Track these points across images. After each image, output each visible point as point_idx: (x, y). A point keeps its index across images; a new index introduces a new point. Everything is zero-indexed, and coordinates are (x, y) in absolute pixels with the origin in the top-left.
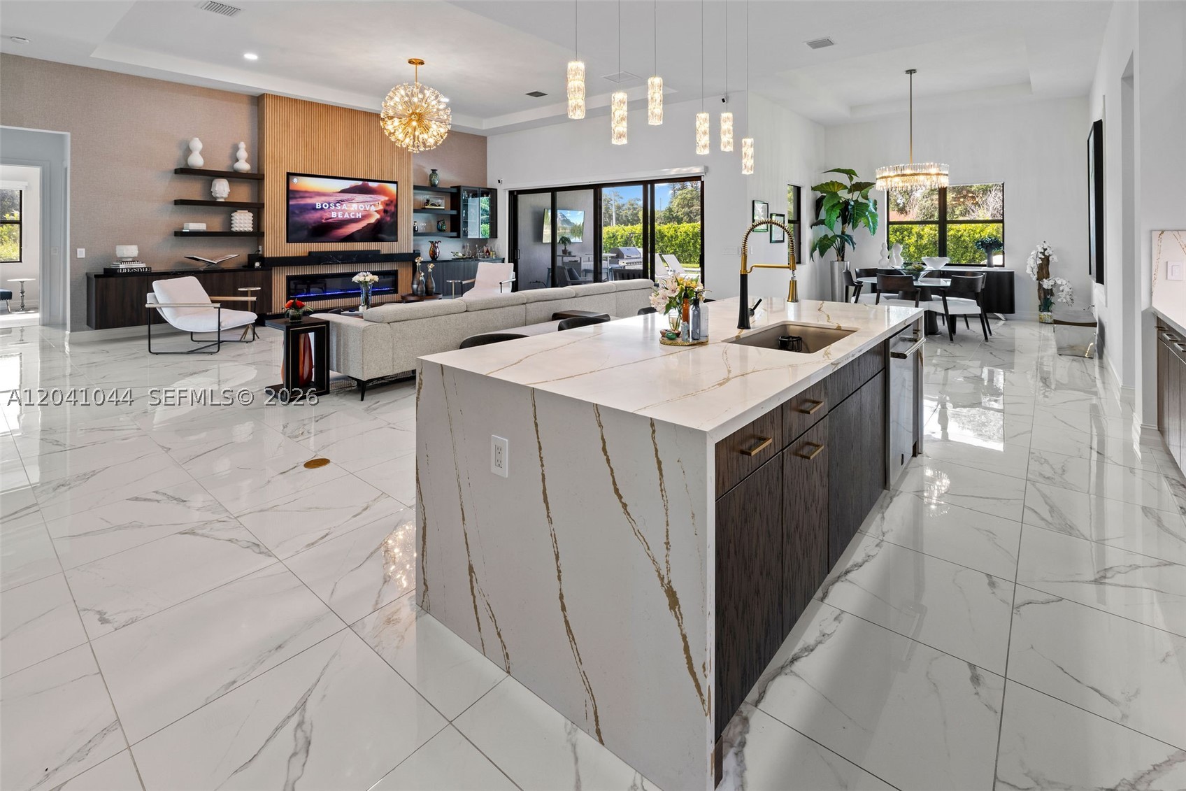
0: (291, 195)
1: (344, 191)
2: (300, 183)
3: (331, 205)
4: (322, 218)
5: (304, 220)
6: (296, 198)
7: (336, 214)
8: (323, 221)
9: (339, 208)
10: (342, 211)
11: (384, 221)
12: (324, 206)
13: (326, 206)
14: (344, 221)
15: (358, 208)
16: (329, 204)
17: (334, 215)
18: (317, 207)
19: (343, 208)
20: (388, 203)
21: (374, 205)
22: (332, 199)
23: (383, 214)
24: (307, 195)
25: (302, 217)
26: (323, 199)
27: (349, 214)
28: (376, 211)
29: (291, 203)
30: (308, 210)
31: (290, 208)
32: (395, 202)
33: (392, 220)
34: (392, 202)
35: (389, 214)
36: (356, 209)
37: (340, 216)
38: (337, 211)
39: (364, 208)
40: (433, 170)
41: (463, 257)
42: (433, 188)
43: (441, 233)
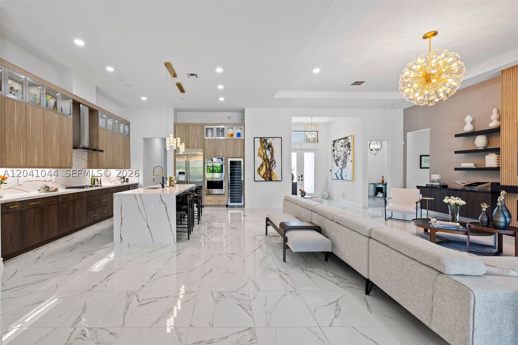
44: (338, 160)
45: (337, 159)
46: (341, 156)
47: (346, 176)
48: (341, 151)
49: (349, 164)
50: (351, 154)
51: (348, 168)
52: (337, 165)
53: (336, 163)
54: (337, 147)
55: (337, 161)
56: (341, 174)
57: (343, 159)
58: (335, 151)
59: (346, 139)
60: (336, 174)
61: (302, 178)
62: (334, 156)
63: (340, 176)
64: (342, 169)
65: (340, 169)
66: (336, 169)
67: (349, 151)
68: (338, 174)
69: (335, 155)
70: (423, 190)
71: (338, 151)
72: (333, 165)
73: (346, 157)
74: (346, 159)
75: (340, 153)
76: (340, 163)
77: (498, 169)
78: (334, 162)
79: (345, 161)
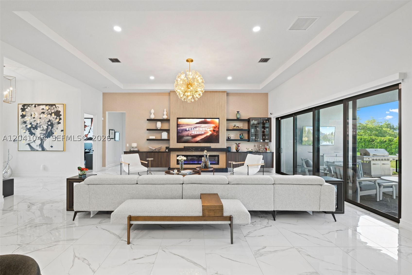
0: (178, 126)
1: (198, 123)
2: (181, 121)
3: (192, 129)
4: (189, 134)
5: (182, 135)
6: (180, 127)
7: (194, 132)
10: (196, 131)
11: (213, 135)
12: (189, 130)
13: (190, 129)
14: (197, 135)
16: (191, 128)
17: (193, 133)
18: (187, 130)
19: (197, 130)
20: (215, 127)
21: (209, 128)
22: (192, 127)
23: (213, 132)
24: (183, 125)
25: (182, 134)
26: (189, 126)
27: (199, 132)
28: (210, 131)
29: (178, 129)
30: (184, 131)
31: (178, 130)
32: (218, 126)
33: (217, 134)
34: (217, 126)
35: (215, 132)
36: (202, 130)
37: (196, 133)
38: (195, 131)
39: (205, 129)
40: (237, 112)
41: (252, 151)
42: (238, 120)
43: (242, 139)
44: (36, 128)
45: (32, 127)
46: (41, 124)
52: (32, 134)
55: (31, 130)
56: (41, 145)
57: (45, 127)
63: (38, 147)
71: (34, 118)
73: (52, 125)
75: (39, 120)
76: (38, 132)
77: (168, 140)
78: (25, 131)
79: (49, 131)
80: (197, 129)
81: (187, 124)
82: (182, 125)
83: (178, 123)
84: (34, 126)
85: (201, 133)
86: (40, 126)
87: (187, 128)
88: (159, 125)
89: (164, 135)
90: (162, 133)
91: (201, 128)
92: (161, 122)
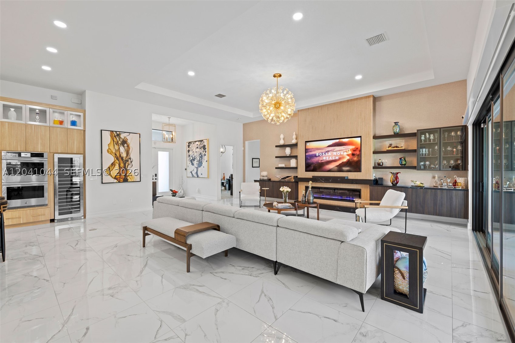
0: (306, 151)
1: (329, 146)
2: (311, 145)
3: (323, 154)
4: (319, 160)
5: (311, 162)
6: (308, 152)
7: (325, 158)
8: (320, 162)
9: (327, 154)
10: (328, 156)
11: (352, 160)
12: (320, 155)
13: (321, 154)
14: (329, 161)
15: (337, 154)
16: (322, 153)
17: (324, 158)
18: (317, 155)
20: (355, 149)
21: (346, 151)
22: (324, 151)
23: (352, 156)
24: (312, 150)
25: (311, 160)
26: (320, 151)
27: (332, 157)
28: (347, 155)
29: (306, 154)
30: (313, 157)
31: (306, 157)
32: (359, 148)
33: (358, 159)
34: (357, 148)
35: (355, 156)
36: (336, 154)
37: (328, 159)
38: (326, 156)
39: (341, 153)
40: (395, 123)
41: (421, 185)
42: (396, 135)
43: (403, 166)
44: (194, 160)
45: (192, 159)
47: (202, 174)
48: (196, 152)
49: (204, 164)
50: (206, 155)
51: (204, 167)
52: (193, 164)
53: (192, 162)
54: (193, 148)
55: (192, 161)
56: (197, 173)
57: (199, 159)
58: (190, 152)
59: (201, 142)
60: (191, 172)
61: (156, 178)
62: (189, 156)
64: (197, 168)
65: (196, 167)
66: (192, 168)
67: (204, 153)
68: (194, 173)
69: (191, 156)
70: (262, 182)
71: (193, 152)
72: (188, 164)
73: (201, 157)
74: (202, 159)
75: (195, 153)
76: (195, 162)
77: (296, 168)
78: (189, 162)
79: (200, 161)
80: (330, 154)
81: (316, 148)
82: (310, 150)
83: (306, 148)
84: (193, 158)
85: (334, 159)
86: (196, 157)
87: (317, 153)
88: (288, 151)
89: (293, 163)
90: (291, 160)
91: (334, 152)
92: (291, 148)
